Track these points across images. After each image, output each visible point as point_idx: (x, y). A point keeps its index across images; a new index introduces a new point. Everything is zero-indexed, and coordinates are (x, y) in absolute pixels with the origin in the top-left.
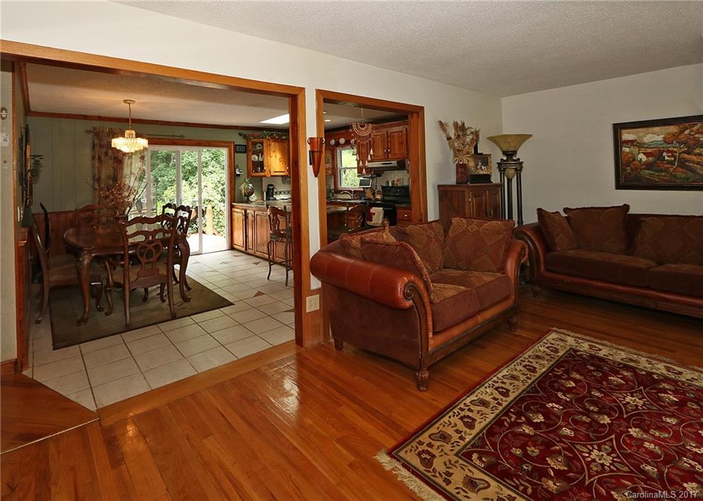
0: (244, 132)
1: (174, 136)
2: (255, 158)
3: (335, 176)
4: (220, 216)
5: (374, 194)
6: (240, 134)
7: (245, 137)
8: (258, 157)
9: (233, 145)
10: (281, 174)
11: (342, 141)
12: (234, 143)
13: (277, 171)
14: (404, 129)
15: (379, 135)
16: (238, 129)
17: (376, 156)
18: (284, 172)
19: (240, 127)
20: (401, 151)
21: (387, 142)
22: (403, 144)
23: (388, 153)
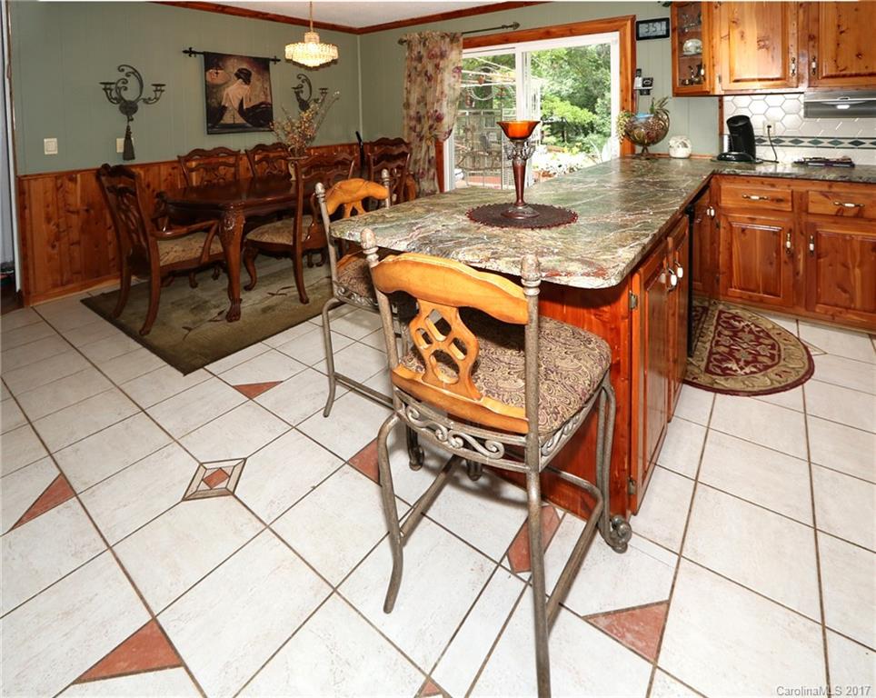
9: (629, 23)
12: (634, 18)
13: (745, 77)
18: (777, 79)
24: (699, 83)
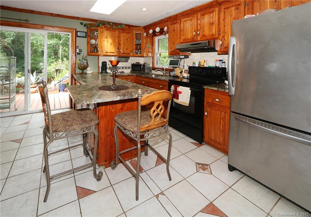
0: (85, 22)
2: (93, 42)
3: (153, 57)
5: (181, 72)
6: (82, 24)
7: (85, 25)
9: (75, 31)
11: (158, 29)
12: (76, 30)
13: (108, 52)
14: (217, 9)
15: (189, 20)
16: (79, 20)
17: (185, 39)
18: (114, 53)
19: (81, 18)
20: (211, 31)
21: (197, 25)
22: (214, 24)
23: (197, 36)
24: (97, 52)
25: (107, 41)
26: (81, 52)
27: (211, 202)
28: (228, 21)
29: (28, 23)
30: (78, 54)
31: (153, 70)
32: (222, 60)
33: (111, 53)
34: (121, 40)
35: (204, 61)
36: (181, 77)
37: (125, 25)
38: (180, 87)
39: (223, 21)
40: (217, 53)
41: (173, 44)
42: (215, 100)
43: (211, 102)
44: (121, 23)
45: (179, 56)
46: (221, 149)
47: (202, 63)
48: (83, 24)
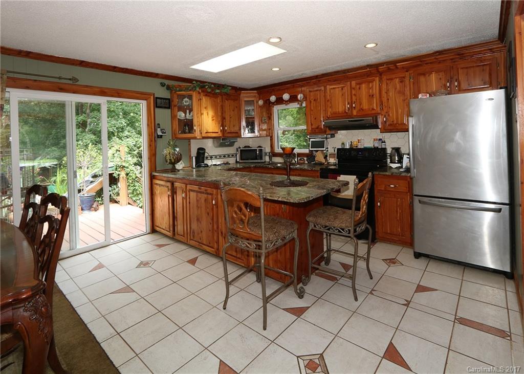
0: (167, 82)
1: (60, 78)
2: (181, 115)
3: (271, 137)
4: (136, 184)
5: (326, 157)
6: (163, 85)
7: (168, 88)
8: (186, 114)
9: (152, 97)
10: (214, 135)
11: (286, 96)
12: (154, 95)
13: (209, 131)
14: (377, 79)
15: (338, 88)
16: (158, 78)
17: (335, 113)
18: (217, 133)
19: (162, 74)
20: (371, 105)
21: (351, 96)
22: (374, 96)
23: (352, 109)
25: (206, 114)
26: (165, 133)
27: (418, 285)
28: (392, 95)
29: (76, 83)
30: (158, 137)
31: (273, 156)
32: (381, 139)
33: (213, 133)
34: (225, 112)
35: (357, 141)
36: (326, 163)
37: (230, 88)
38: (341, 176)
39: (386, 94)
40: (379, 130)
41: (315, 119)
42: (389, 186)
43: (383, 189)
44: (225, 85)
45: (325, 136)
46: (400, 240)
47: (355, 144)
48: (165, 85)
